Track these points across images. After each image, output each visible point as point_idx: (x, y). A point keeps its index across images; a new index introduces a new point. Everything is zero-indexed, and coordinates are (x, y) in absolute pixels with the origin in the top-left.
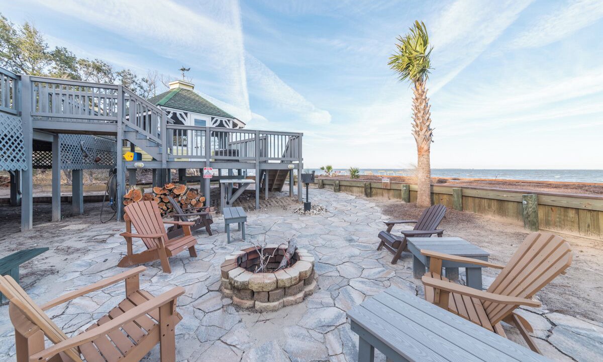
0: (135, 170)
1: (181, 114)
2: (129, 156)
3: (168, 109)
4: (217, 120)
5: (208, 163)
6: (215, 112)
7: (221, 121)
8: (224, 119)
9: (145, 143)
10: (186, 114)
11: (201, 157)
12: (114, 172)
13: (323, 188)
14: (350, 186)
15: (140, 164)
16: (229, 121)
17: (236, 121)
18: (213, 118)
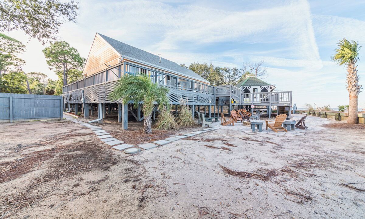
0: (234, 106)
1: (248, 88)
2: (233, 102)
3: (244, 87)
4: (262, 87)
5: (253, 104)
6: (262, 84)
7: (265, 87)
8: (266, 86)
9: (236, 98)
10: (250, 87)
11: (251, 102)
12: (229, 106)
13: (310, 115)
14: (331, 115)
15: (235, 104)
16: (268, 86)
17: (271, 86)
18: (261, 87)
